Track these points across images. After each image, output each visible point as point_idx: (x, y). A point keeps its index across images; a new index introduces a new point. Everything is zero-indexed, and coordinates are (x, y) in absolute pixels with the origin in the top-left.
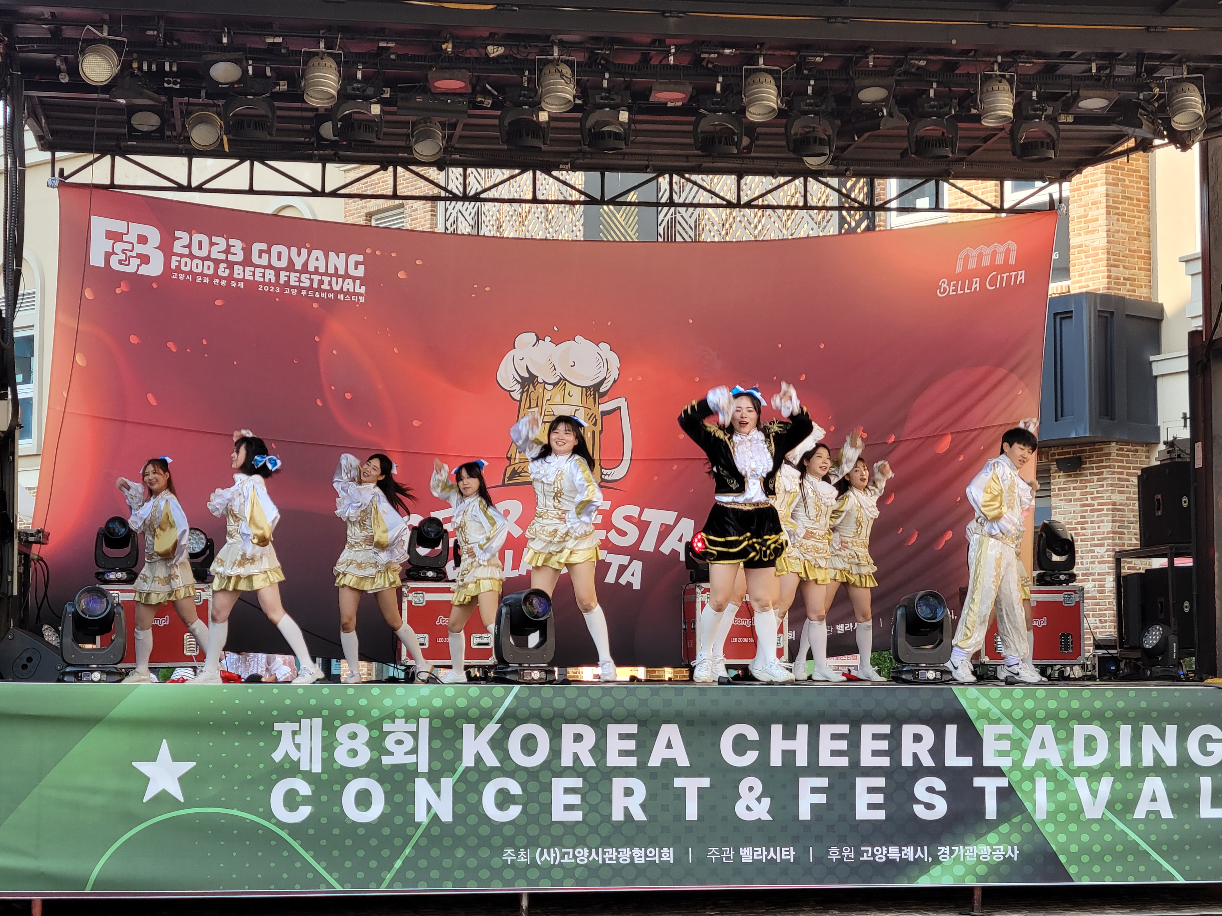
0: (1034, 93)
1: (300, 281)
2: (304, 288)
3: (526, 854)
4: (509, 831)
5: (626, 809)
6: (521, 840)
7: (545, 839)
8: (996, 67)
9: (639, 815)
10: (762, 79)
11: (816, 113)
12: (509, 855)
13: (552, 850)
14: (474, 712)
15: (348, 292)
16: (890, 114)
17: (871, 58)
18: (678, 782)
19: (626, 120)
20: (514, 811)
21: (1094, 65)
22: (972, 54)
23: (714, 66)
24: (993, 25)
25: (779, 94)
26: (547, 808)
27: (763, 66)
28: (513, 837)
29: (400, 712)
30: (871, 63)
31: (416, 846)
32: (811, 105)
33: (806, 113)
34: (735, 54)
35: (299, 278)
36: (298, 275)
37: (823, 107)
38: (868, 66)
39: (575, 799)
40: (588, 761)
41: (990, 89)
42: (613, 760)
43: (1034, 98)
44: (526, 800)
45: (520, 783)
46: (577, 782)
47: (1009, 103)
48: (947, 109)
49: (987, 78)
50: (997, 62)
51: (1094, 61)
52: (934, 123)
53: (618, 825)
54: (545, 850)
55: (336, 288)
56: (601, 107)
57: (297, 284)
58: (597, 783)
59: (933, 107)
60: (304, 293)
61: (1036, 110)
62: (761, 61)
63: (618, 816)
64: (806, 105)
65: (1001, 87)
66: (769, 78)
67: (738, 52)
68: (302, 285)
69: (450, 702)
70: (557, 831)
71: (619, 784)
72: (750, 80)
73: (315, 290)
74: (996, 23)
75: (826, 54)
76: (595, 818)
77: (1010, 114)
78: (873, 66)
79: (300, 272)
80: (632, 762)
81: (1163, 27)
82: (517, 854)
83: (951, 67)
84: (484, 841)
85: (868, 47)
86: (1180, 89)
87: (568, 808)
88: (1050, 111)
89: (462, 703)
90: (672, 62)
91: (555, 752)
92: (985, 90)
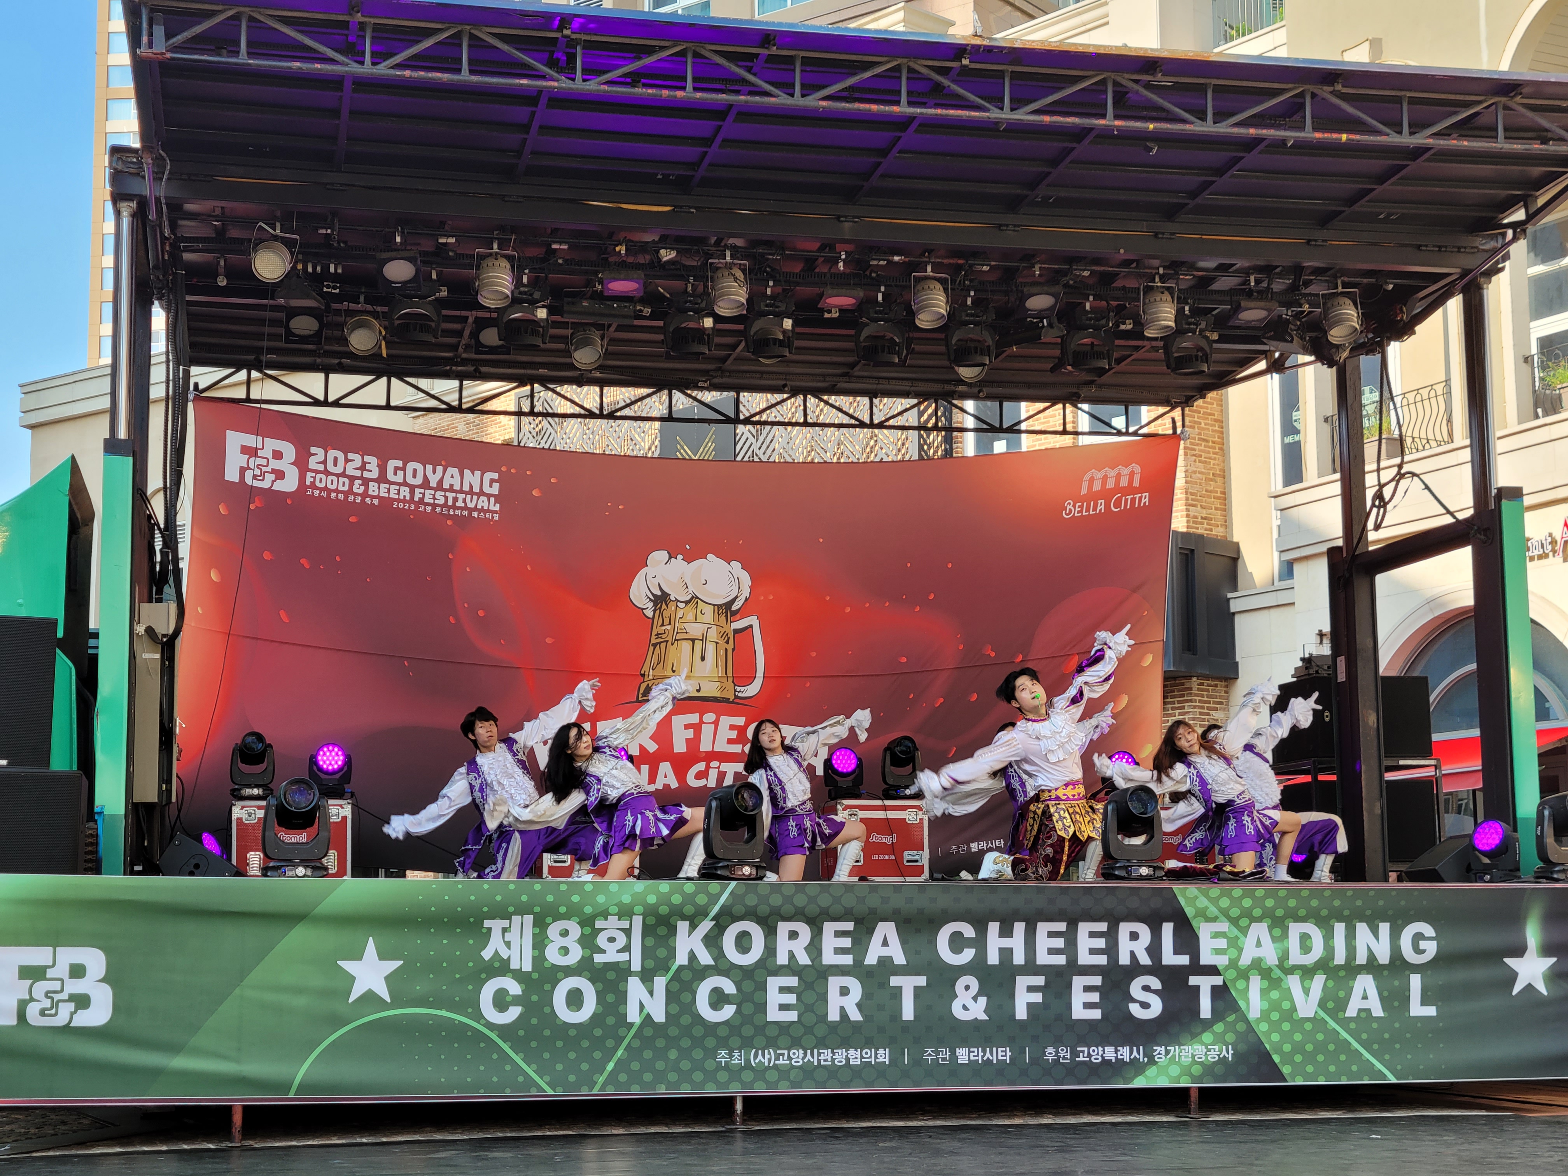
0: (1187, 308)
1: (434, 498)
2: (439, 505)
3: (740, 1056)
4: (723, 1032)
5: (842, 1009)
6: (735, 1041)
7: (760, 1040)
8: (1157, 279)
9: (855, 1015)
10: (932, 287)
11: (976, 324)
12: (723, 1057)
13: (766, 1051)
14: (689, 910)
15: (482, 510)
16: (1050, 325)
17: (1037, 267)
18: (895, 981)
19: (790, 328)
20: (728, 1011)
21: (1252, 278)
22: (1134, 265)
23: (878, 275)
24: (1160, 236)
25: (947, 301)
26: (762, 1007)
27: (931, 274)
28: (727, 1038)
29: (614, 909)
30: (1037, 273)
31: (628, 1048)
32: (972, 315)
33: (968, 323)
34: (904, 262)
35: (434, 495)
36: (433, 492)
37: (985, 318)
38: (1034, 275)
39: (791, 999)
40: (804, 959)
41: (1152, 300)
42: (829, 958)
43: (1187, 312)
44: (741, 1000)
45: (734, 982)
46: (793, 981)
47: (1170, 313)
48: (1103, 322)
49: (1149, 290)
50: (1158, 273)
51: (1253, 274)
52: (1091, 336)
53: (834, 1026)
54: (760, 1052)
55: (471, 505)
56: (765, 314)
57: (432, 501)
58: (813, 982)
59: (1091, 319)
60: (438, 510)
61: (1190, 324)
62: (929, 268)
63: (834, 1015)
64: (967, 315)
65: (1164, 298)
66: (939, 286)
67: (907, 259)
68: (436, 502)
69: (664, 899)
70: (772, 1032)
71: (835, 983)
72: (919, 287)
73: (449, 508)
74: (1163, 233)
75: (993, 263)
76: (810, 1019)
77: (1172, 324)
78: (1039, 275)
79: (436, 489)
80: (847, 960)
81: (1324, 241)
82: (731, 1056)
83: (1107, 279)
84: (698, 1042)
85: (1033, 256)
86: (1336, 303)
87: (783, 1007)
88: (1203, 325)
89: (677, 899)
90: (842, 268)
91: (770, 950)
92: (1147, 301)
